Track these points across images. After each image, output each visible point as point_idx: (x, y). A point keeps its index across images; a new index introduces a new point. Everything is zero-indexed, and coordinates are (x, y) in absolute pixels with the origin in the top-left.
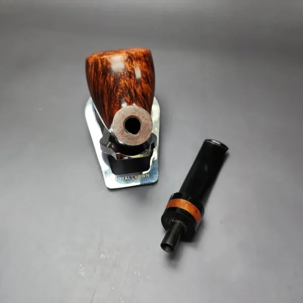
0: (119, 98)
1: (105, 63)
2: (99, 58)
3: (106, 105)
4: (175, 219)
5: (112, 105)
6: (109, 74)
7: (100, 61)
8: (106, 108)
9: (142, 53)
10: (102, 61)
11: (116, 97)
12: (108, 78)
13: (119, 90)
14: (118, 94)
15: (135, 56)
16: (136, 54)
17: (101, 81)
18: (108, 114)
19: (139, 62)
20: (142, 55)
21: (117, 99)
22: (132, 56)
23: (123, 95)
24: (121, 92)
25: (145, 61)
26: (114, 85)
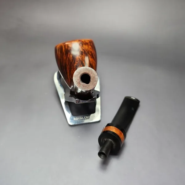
0: (76, 67)
1: (66, 47)
2: (63, 45)
3: (68, 72)
4: (107, 139)
5: (72, 72)
6: (69, 53)
7: (63, 46)
8: (68, 74)
9: (88, 40)
10: (65, 46)
11: (74, 67)
12: (69, 56)
13: (76, 62)
14: (75, 64)
15: (84, 42)
16: (85, 41)
17: (65, 58)
18: (69, 77)
19: (87, 46)
20: (89, 42)
21: (75, 68)
22: (83, 42)
23: (78, 65)
24: (77, 64)
25: (91, 45)
26: (73, 60)
